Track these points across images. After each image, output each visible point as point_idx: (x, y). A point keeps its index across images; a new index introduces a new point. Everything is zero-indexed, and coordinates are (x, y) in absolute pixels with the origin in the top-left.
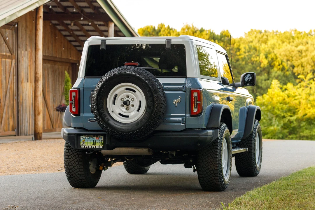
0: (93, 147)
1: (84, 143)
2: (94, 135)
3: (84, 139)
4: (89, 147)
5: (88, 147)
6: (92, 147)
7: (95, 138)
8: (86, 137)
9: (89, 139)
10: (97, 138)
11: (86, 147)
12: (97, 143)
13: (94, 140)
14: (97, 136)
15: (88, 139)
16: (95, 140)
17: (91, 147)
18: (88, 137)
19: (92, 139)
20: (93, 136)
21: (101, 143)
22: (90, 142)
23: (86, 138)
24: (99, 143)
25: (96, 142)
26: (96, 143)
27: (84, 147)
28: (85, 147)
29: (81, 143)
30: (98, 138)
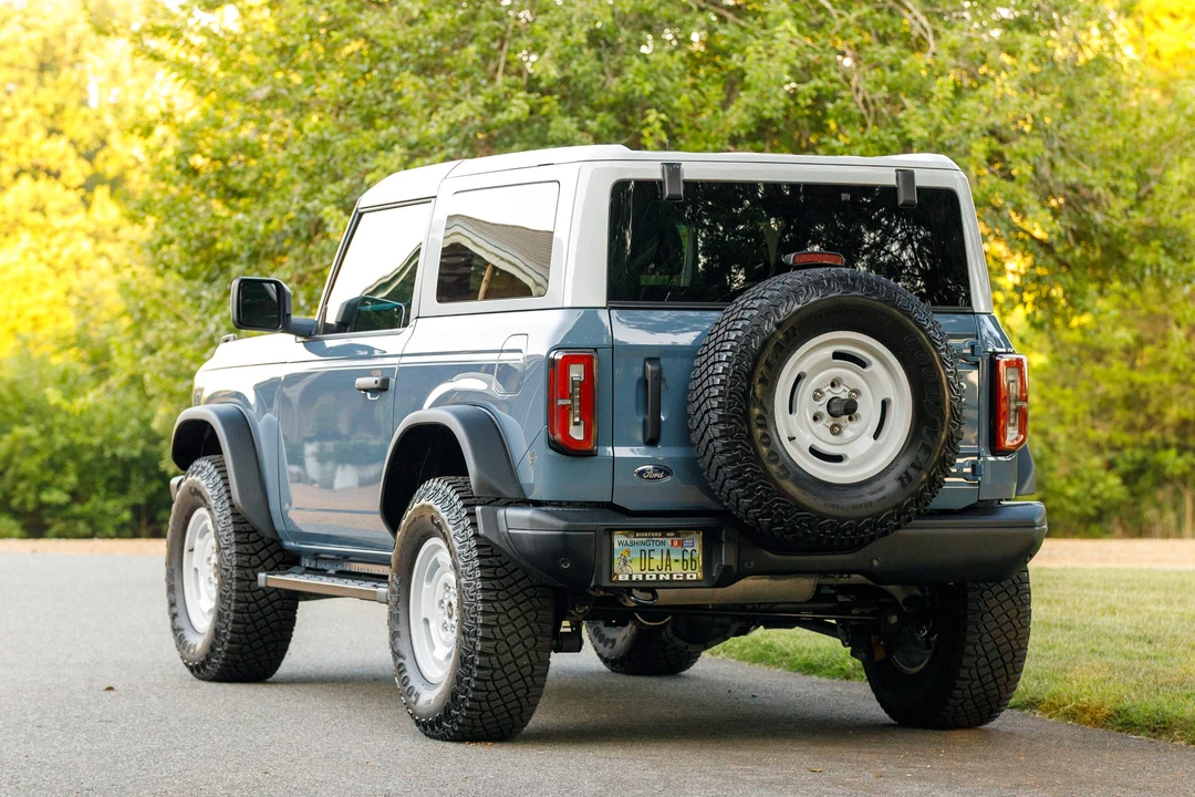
0: (661, 577)
1: (625, 564)
2: (664, 531)
3: (627, 547)
4: (648, 578)
5: (644, 576)
6: (658, 576)
7: (669, 541)
8: (636, 540)
9: (647, 548)
10: (676, 543)
11: (634, 578)
12: (677, 561)
13: (665, 548)
14: (677, 535)
15: (643, 547)
16: (668, 551)
17: (654, 578)
18: (643, 540)
19: (655, 547)
20: (660, 534)
21: (692, 560)
22: (650, 558)
23: (633, 544)
24: (683, 560)
25: (673, 557)
26: (673, 564)
27: (627, 578)
28: (631, 576)
29: (616, 562)
30: (681, 544)
